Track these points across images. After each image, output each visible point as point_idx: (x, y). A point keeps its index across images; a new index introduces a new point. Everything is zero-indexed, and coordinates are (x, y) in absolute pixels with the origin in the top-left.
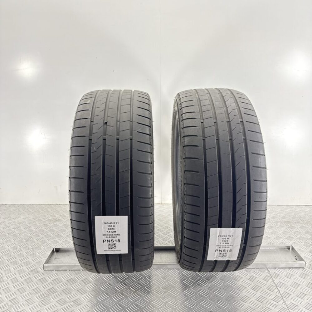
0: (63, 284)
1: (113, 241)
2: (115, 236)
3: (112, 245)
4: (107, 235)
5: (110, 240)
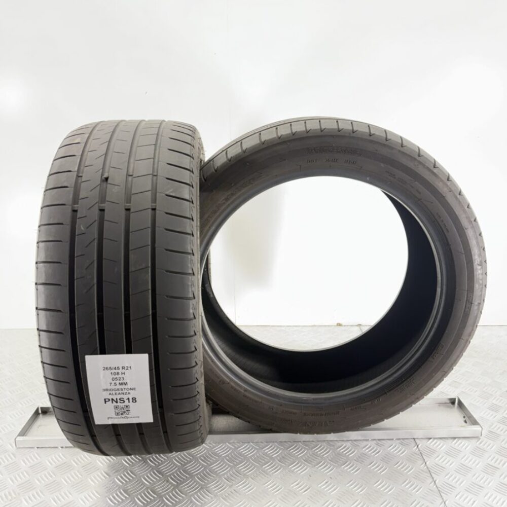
0: (49, 474)
1: (122, 400)
2: (126, 391)
3: (122, 408)
4: (110, 390)
5: (117, 399)
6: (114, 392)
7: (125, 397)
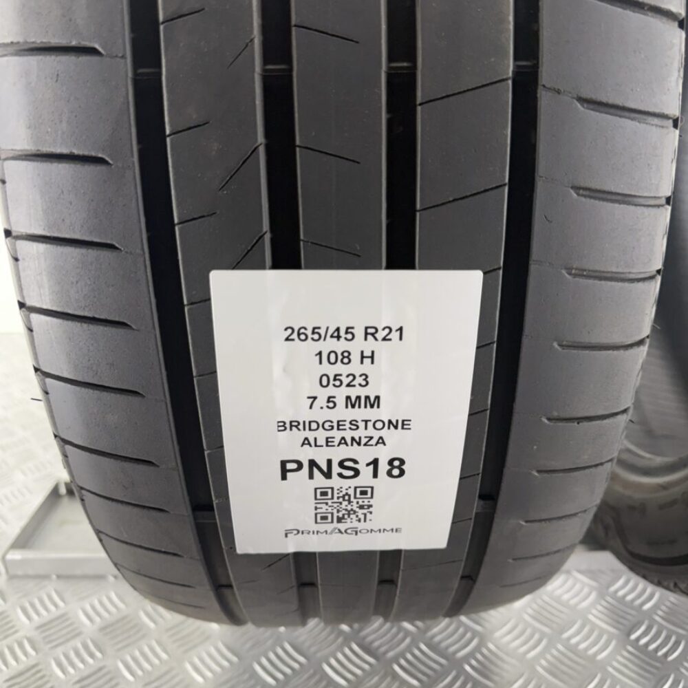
0: (86, 647)
1: (350, 468)
2: (371, 431)
3: (346, 497)
4: (309, 425)
5: (329, 462)
6: (321, 435)
7: (363, 455)
